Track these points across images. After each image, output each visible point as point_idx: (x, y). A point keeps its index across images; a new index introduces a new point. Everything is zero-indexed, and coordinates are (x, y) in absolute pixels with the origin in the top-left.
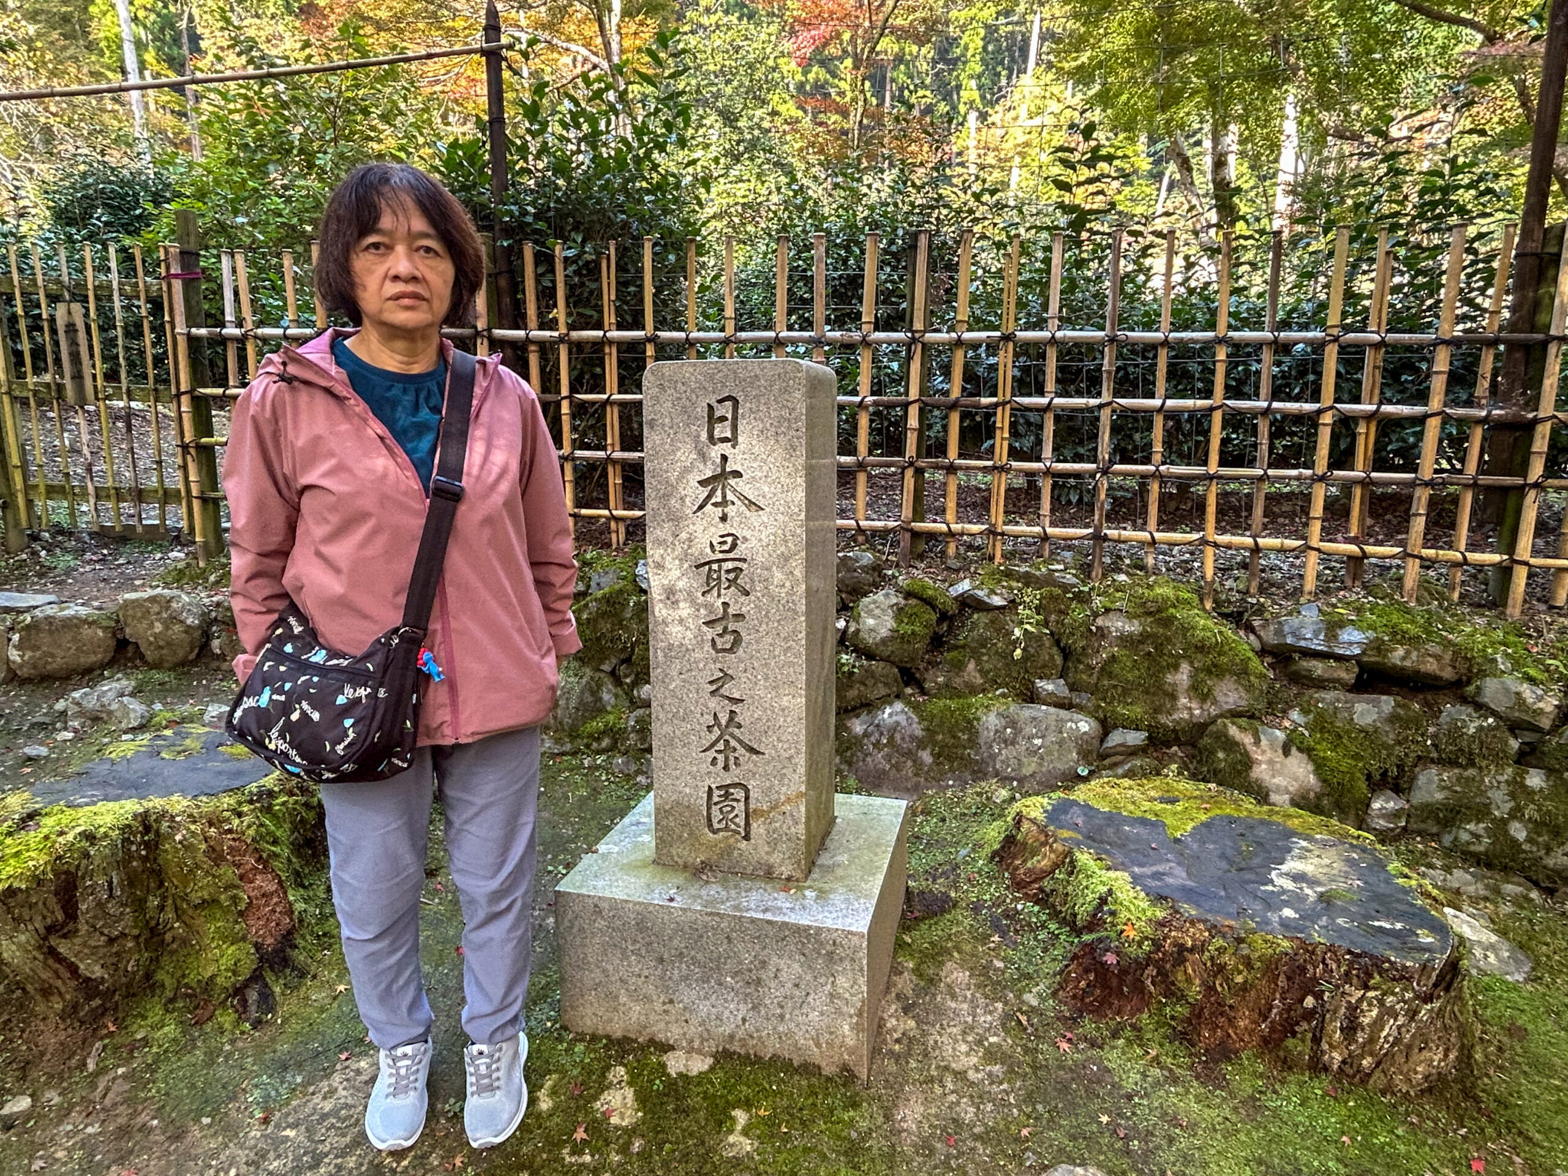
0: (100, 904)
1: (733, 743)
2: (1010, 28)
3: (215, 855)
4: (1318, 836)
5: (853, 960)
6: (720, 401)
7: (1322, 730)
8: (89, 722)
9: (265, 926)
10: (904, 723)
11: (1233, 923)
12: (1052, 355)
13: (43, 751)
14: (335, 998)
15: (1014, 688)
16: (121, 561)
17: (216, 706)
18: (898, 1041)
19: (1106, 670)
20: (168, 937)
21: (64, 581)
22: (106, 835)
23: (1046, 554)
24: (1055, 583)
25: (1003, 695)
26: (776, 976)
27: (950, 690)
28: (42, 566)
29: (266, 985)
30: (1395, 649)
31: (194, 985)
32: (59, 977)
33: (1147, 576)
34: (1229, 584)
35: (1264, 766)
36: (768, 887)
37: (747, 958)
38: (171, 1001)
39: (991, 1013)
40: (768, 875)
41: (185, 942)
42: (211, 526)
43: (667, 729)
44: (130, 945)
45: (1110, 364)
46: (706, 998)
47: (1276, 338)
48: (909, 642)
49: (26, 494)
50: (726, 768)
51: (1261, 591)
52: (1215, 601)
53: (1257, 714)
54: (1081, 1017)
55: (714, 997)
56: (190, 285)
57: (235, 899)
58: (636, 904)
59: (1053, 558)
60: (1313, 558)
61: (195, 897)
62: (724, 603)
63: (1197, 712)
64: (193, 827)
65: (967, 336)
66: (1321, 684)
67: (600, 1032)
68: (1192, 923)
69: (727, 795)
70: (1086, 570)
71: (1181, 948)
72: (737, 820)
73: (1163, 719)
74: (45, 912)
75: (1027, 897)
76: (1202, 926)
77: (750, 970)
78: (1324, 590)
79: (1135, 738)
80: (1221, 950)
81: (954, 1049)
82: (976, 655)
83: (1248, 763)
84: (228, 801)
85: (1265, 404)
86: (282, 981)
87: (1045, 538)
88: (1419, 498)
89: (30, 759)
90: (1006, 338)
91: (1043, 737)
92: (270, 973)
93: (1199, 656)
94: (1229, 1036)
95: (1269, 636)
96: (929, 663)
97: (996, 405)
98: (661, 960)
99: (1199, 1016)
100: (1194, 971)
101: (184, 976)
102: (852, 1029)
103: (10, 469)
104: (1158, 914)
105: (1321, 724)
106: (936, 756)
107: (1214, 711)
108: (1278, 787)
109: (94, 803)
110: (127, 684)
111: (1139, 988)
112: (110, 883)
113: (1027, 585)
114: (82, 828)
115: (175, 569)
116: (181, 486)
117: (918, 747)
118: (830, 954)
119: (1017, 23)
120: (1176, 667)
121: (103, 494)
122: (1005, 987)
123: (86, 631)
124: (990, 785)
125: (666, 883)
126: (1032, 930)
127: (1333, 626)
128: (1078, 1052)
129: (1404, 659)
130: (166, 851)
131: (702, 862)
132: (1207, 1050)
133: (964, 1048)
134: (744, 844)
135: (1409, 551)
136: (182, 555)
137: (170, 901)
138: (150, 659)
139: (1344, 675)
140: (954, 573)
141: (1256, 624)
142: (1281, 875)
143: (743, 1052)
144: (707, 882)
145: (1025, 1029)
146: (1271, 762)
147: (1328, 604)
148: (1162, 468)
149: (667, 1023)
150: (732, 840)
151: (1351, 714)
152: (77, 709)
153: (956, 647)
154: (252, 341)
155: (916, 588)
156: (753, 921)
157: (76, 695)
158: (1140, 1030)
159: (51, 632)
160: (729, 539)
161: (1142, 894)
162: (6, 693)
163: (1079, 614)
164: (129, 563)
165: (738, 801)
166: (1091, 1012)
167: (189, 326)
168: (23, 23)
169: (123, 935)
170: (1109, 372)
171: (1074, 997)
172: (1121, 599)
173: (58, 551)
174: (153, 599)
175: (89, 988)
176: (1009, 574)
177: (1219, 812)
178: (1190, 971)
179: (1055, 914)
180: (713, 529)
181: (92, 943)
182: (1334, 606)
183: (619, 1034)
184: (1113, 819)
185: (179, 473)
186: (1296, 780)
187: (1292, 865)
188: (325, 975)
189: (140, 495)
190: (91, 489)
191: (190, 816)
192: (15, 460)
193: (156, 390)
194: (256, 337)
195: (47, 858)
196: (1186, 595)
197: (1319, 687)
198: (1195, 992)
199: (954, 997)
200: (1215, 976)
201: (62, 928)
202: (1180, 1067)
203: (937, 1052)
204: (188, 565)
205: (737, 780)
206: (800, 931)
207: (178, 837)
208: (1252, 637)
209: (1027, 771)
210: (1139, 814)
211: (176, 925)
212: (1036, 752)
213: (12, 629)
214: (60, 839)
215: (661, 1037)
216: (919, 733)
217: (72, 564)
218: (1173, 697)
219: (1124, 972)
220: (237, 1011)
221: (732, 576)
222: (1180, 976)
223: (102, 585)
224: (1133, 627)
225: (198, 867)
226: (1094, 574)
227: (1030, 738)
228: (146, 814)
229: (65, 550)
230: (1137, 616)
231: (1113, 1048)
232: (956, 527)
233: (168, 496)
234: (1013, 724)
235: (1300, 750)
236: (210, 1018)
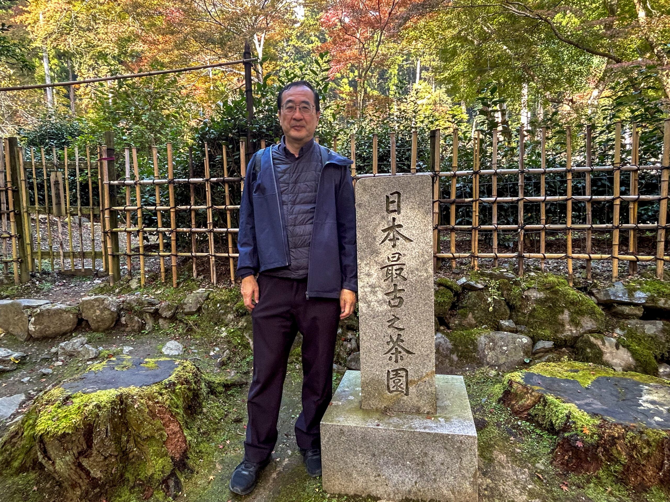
0: (102, 440)
1: (400, 349)
2: (408, 65)
3: (153, 414)
4: (651, 384)
5: (470, 449)
6: (391, 194)
7: (632, 337)
8: (68, 357)
9: (175, 448)
10: (443, 342)
11: (634, 424)
12: (495, 179)
13: (50, 371)
14: (209, 483)
15: (490, 324)
16: (72, 285)
17: (127, 347)
18: (485, 490)
19: (531, 315)
20: (131, 455)
21: (48, 295)
22: (105, 406)
23: (497, 265)
24: (504, 277)
25: (485, 328)
26: (432, 460)
27: (461, 326)
28: (37, 288)
29: (177, 478)
30: (660, 300)
31: (143, 479)
32: (81, 478)
33: (543, 273)
34: (577, 275)
35: (608, 355)
36: (420, 417)
37: (417, 452)
38: (133, 487)
39: (524, 473)
40: (418, 411)
41: (139, 457)
42: (116, 268)
43: (367, 344)
44: (113, 460)
45: (522, 182)
46: (397, 473)
47: (592, 169)
48: (442, 306)
49: (32, 256)
50: (396, 361)
51: (593, 277)
52: (574, 283)
53: (602, 331)
54: (568, 473)
55: (401, 472)
56: (110, 163)
57: (161, 435)
58: (361, 428)
59: (500, 266)
60: (616, 262)
61: (144, 435)
62: (394, 285)
63: (574, 332)
64: (142, 401)
65: (458, 173)
66: (627, 317)
67: (343, 493)
68: (615, 425)
69: (396, 375)
70: (516, 271)
71: (613, 438)
72: (402, 386)
73: (559, 335)
74: (78, 445)
75: (521, 418)
76: (620, 427)
77: (419, 458)
78: (621, 276)
79: (549, 344)
80: (633, 438)
81: (513, 492)
82: (472, 310)
83: (601, 353)
84: (155, 388)
85: (590, 197)
86: (184, 476)
87: (496, 258)
88: (661, 234)
89: (44, 374)
90: (476, 173)
91: (507, 346)
92: (178, 472)
93: (572, 307)
94: (644, 479)
95: (602, 297)
96: (451, 315)
97: (472, 201)
98: (374, 455)
99: (628, 470)
100: (621, 448)
101: (138, 475)
102: (470, 484)
103: (25, 244)
104: (596, 422)
105: (631, 334)
106: (459, 357)
107: (582, 331)
108: (616, 364)
109: (96, 391)
110: (84, 339)
111: (596, 458)
112: (107, 429)
113: (491, 278)
114: (95, 403)
115: (99, 287)
116: (103, 250)
117: (451, 353)
118: (459, 449)
119: (411, 64)
120: (563, 312)
121: (67, 255)
122: (525, 461)
123: (65, 315)
124: (485, 369)
125: (371, 418)
126: (528, 434)
127: (631, 291)
128: (573, 490)
129: (664, 304)
130: (130, 413)
131: (385, 407)
132: (634, 487)
133: (518, 491)
134: (405, 398)
135: (658, 257)
136: (100, 281)
137: (132, 438)
138: (93, 328)
139: (638, 312)
140: (457, 275)
141: (594, 291)
142: (644, 402)
143: (415, 499)
144: (390, 416)
145: (542, 481)
146: (611, 353)
147: (625, 282)
148: (546, 226)
149: (377, 486)
150: (399, 396)
151: (644, 329)
152: (62, 351)
153: (463, 307)
154: (138, 185)
155: (444, 282)
156: (420, 433)
157: (62, 344)
158: (600, 478)
159: (49, 317)
160: (397, 255)
161: (585, 413)
162: (27, 345)
163: (516, 290)
164: (75, 286)
165: (402, 377)
166: (573, 471)
167: (110, 180)
168: (9, 69)
169: (111, 455)
170: (522, 186)
171: (562, 464)
172: (534, 283)
173: (44, 282)
174: (96, 300)
175: (94, 482)
176: (482, 274)
177: (599, 375)
178: (619, 448)
179: (539, 425)
180: (389, 251)
181: (98, 460)
182: (628, 282)
183: (352, 493)
184: (553, 380)
185: (102, 245)
186: (624, 360)
187: (645, 397)
188: (204, 471)
189: (83, 255)
190: (62, 253)
191: (140, 396)
192: (28, 241)
193: (93, 208)
194: (140, 184)
195: (80, 418)
196: (562, 280)
197: (626, 318)
198: (624, 458)
199: (503, 467)
200: (633, 450)
201: (85, 453)
202: (623, 496)
203: (506, 494)
204: (105, 285)
205: (402, 367)
206: (443, 437)
207: (136, 406)
208: (593, 298)
209: (501, 362)
210: (565, 378)
211: (135, 449)
212: (504, 353)
213: (30, 316)
214: (86, 408)
215: (374, 493)
216: (450, 346)
217: (50, 287)
218: (563, 325)
219: (587, 450)
220: (164, 491)
221: (398, 272)
222: (615, 451)
223: (65, 296)
224: (541, 295)
225: (145, 420)
226: (520, 273)
227: (501, 346)
228: (121, 395)
229: (47, 281)
230: (542, 290)
231: (589, 488)
232: (456, 255)
233: (96, 255)
234: (493, 341)
235: (623, 346)
236: (151, 496)
